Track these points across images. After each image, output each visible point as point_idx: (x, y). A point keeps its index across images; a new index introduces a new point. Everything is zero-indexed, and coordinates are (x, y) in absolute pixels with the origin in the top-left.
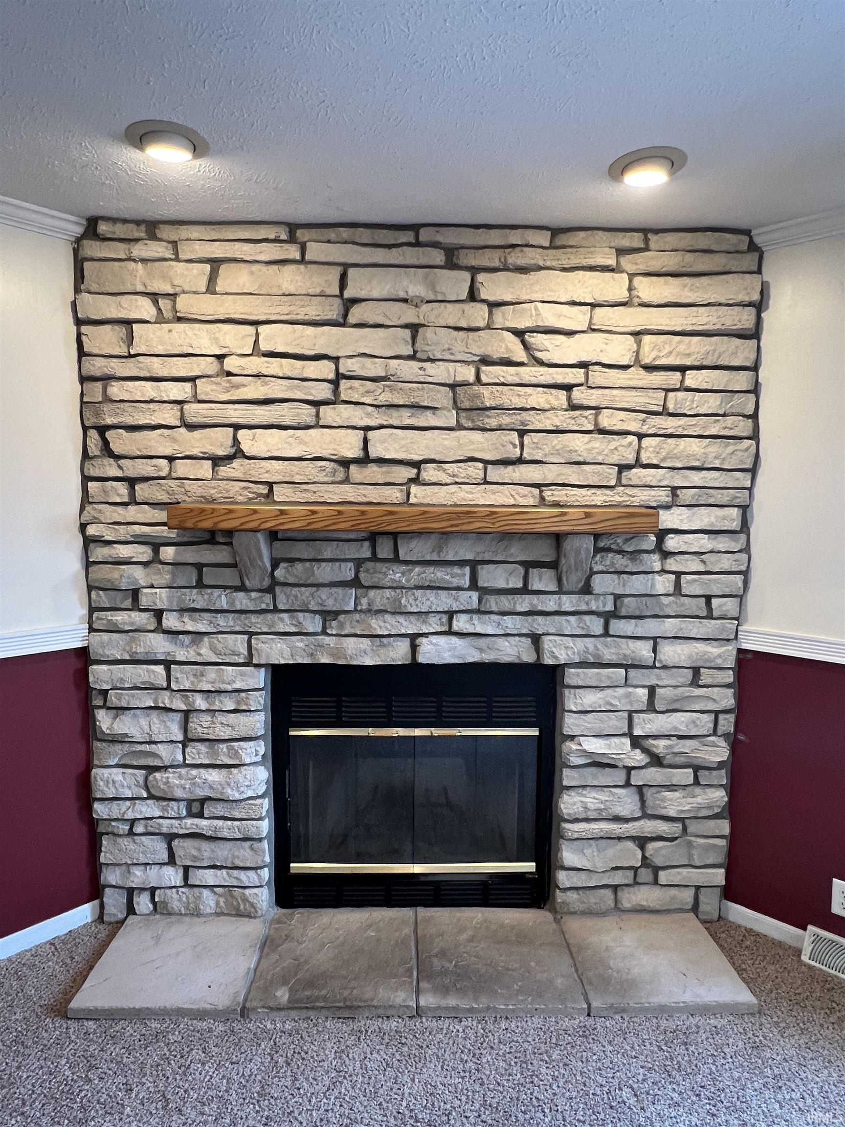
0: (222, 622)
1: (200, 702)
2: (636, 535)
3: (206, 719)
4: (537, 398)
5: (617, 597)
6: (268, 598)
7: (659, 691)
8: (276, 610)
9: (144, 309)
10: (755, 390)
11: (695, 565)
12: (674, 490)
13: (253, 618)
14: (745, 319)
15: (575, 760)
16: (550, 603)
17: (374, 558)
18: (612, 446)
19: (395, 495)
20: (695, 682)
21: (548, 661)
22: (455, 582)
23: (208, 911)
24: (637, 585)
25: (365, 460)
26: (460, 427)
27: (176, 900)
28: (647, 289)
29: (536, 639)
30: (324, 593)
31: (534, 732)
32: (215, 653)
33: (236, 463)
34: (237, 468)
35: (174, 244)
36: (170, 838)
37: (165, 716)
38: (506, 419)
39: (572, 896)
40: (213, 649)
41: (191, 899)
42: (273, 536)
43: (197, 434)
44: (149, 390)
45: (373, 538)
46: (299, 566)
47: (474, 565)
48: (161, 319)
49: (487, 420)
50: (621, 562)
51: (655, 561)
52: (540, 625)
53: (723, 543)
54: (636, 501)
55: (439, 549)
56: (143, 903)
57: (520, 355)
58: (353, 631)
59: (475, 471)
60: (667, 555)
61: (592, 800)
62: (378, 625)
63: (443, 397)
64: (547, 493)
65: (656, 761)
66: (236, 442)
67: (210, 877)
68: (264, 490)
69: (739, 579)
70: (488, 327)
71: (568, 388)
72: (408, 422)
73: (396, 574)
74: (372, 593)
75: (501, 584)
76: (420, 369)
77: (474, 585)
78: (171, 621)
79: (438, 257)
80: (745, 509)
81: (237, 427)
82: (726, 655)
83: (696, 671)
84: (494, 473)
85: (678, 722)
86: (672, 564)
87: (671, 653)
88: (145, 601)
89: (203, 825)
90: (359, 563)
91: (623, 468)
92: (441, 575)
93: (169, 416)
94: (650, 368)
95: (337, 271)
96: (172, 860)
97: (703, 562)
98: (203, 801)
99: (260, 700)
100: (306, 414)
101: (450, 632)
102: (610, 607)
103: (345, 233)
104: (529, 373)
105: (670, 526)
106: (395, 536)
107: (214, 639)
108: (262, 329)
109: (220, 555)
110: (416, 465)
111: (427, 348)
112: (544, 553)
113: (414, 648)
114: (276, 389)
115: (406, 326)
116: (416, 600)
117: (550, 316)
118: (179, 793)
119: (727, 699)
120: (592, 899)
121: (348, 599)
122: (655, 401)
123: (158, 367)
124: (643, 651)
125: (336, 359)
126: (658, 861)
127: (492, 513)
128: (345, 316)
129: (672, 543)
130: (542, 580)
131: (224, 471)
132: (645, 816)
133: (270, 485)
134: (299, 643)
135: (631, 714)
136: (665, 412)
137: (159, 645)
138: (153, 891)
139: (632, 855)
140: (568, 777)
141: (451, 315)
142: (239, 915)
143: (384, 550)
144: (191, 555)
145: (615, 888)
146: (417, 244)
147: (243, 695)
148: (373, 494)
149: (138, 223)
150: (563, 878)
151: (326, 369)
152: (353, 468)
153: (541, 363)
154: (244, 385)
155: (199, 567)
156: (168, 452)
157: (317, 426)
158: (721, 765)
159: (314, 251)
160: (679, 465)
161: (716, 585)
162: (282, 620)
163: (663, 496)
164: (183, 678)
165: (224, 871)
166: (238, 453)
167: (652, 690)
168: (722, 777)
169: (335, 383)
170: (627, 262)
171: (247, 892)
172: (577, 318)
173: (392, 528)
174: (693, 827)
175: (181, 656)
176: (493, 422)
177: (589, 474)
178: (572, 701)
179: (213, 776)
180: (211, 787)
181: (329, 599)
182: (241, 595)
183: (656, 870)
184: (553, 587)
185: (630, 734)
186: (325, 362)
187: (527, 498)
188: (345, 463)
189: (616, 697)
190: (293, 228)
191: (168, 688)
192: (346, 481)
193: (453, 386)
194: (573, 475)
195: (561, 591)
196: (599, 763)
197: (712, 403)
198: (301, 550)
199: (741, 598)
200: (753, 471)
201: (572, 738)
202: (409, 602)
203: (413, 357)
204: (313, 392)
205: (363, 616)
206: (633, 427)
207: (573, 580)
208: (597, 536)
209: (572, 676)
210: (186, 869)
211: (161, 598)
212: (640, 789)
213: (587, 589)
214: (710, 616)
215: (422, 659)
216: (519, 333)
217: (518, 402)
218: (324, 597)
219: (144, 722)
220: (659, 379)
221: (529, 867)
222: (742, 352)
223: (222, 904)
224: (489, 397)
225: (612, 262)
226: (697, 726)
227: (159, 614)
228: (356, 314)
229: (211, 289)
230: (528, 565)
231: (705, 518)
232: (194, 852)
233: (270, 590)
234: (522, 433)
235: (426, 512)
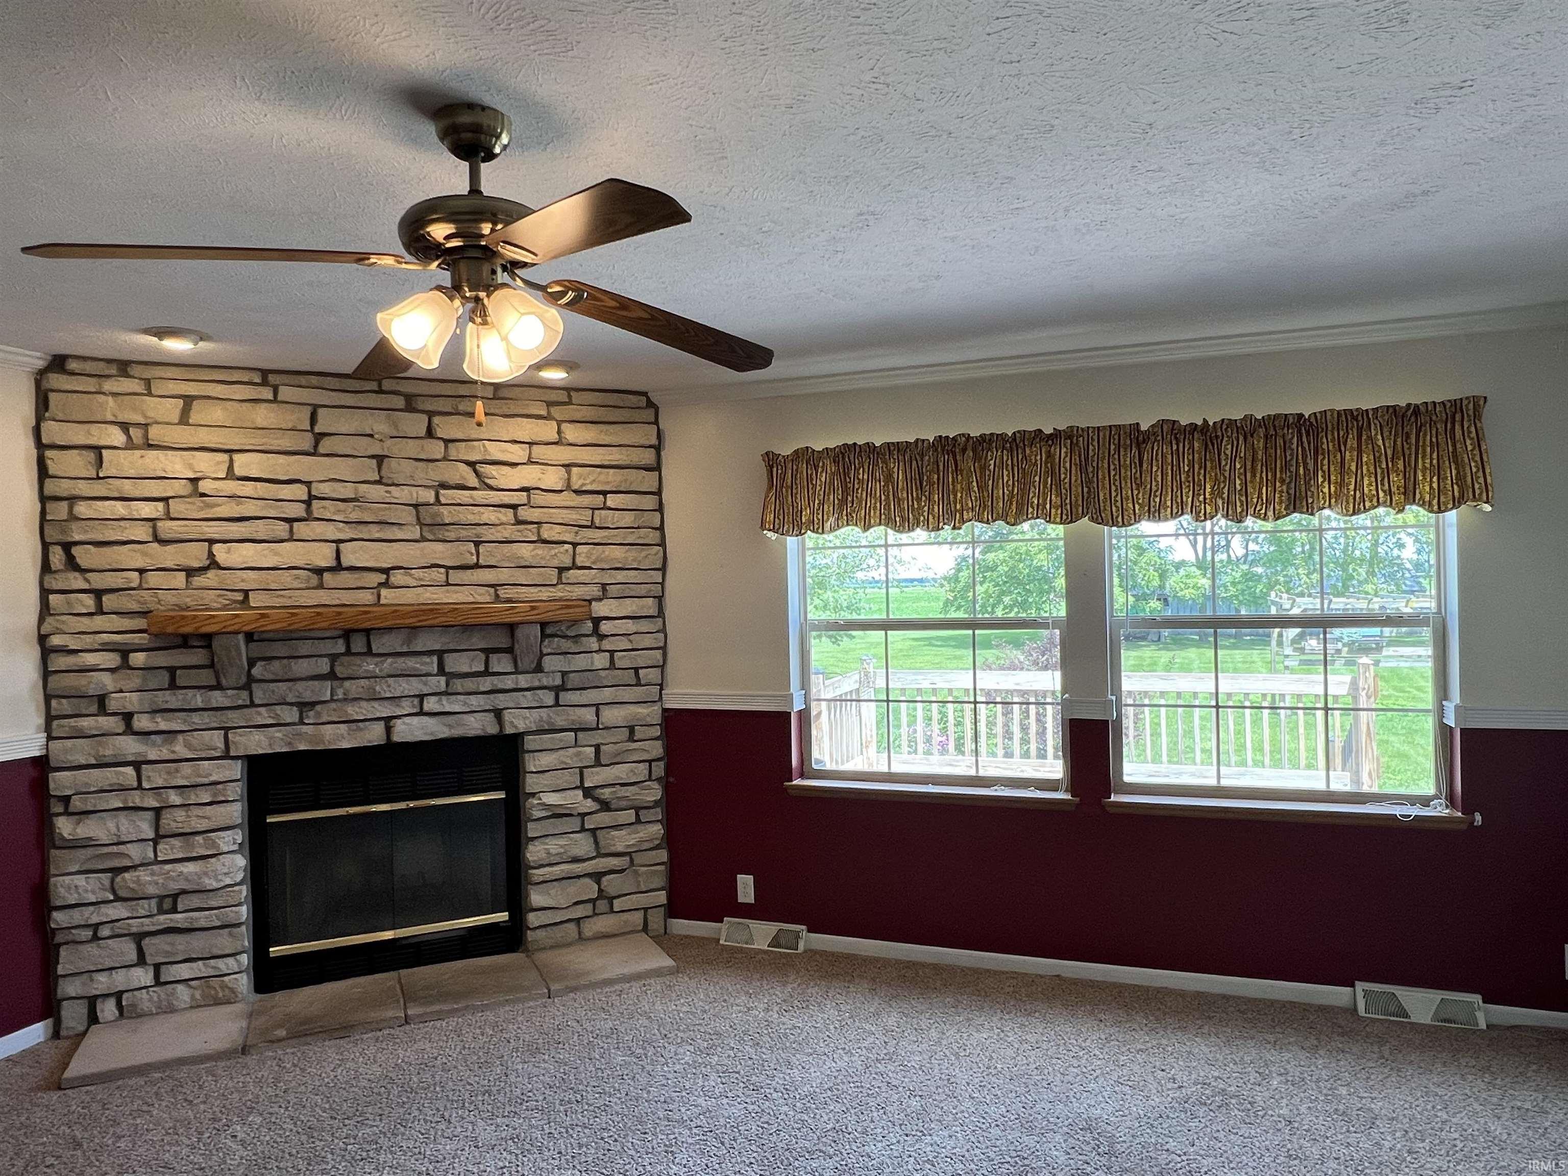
0: (197, 719)
1: (175, 798)
2: (575, 622)
3: (180, 814)
4: (489, 515)
5: (564, 674)
6: (245, 694)
7: (603, 748)
8: (252, 705)
9: (117, 437)
10: (660, 509)
11: (624, 644)
12: (604, 586)
13: (230, 714)
14: (648, 457)
15: (537, 814)
16: (508, 682)
17: (348, 652)
18: (553, 552)
19: (367, 597)
20: (631, 739)
21: (509, 730)
22: (424, 669)
23: (183, 1006)
24: (580, 662)
25: (338, 567)
26: (423, 539)
27: (145, 1000)
28: (572, 433)
29: (498, 714)
30: (300, 686)
31: (501, 795)
32: (190, 750)
33: (211, 574)
34: (211, 578)
35: (148, 382)
36: (139, 938)
37: (135, 816)
38: (463, 533)
39: (541, 934)
40: (188, 746)
41: (163, 996)
42: (250, 637)
43: (170, 548)
44: (120, 509)
45: (347, 634)
46: (276, 664)
47: (440, 654)
48: (130, 445)
49: (447, 534)
50: (566, 645)
51: (593, 643)
52: (501, 701)
53: (644, 626)
54: (574, 595)
55: (409, 642)
56: (108, 1010)
57: (473, 481)
58: (330, 719)
59: (438, 575)
60: (602, 637)
61: (554, 846)
62: (354, 711)
63: (408, 516)
64: (502, 592)
65: (605, 806)
66: (211, 555)
67: (184, 971)
68: (239, 597)
69: (658, 654)
70: (445, 459)
71: (514, 507)
72: (377, 536)
73: (370, 666)
74: (347, 684)
75: (465, 669)
76: (386, 492)
77: (441, 671)
78: (142, 722)
79: (400, 402)
80: (660, 599)
81: (212, 542)
82: (652, 713)
83: (631, 729)
84: (455, 577)
85: (620, 772)
86: (607, 644)
87: (610, 715)
88: (113, 704)
89: (179, 919)
90: (334, 658)
91: (561, 570)
92: (411, 663)
93: (141, 532)
94: (578, 492)
95: (307, 411)
96: (141, 961)
97: (631, 641)
98: (175, 897)
99: (236, 791)
100: (281, 529)
101: (421, 713)
102: (558, 682)
103: (314, 380)
104: (481, 496)
105: (602, 614)
106: (367, 632)
107: (188, 736)
108: (236, 457)
109: (197, 657)
110: (386, 571)
111: (392, 475)
112: (502, 641)
113: (389, 730)
114: (250, 509)
115: (372, 457)
116: (389, 686)
117: (496, 451)
118: (151, 890)
119: (656, 749)
120: (558, 933)
121: (325, 690)
122: (584, 517)
123: (128, 488)
124: (588, 716)
125: (308, 484)
126: (612, 892)
127: (454, 609)
128: (316, 446)
129: (605, 627)
130: (501, 663)
131: (198, 581)
132: (600, 855)
133: (246, 593)
134: (277, 733)
135: (581, 769)
136: (592, 526)
137: (130, 746)
138: (119, 995)
139: (591, 890)
140: (532, 830)
141: (411, 448)
142: (218, 1002)
143: (358, 644)
144: (163, 659)
145: (578, 921)
146: (380, 391)
147: (220, 786)
148: (347, 598)
149: (109, 361)
150: (533, 919)
151: (300, 492)
152: (326, 575)
153: (491, 488)
154: (219, 505)
155: (172, 670)
156: (139, 564)
157: (291, 539)
158: (657, 803)
159: (285, 393)
160: (606, 567)
161: (642, 659)
162: (259, 714)
163: (595, 591)
164: (155, 777)
165: (200, 963)
166: (213, 564)
167: (597, 748)
168: (658, 814)
169: (308, 503)
170: (555, 411)
171: (226, 979)
172: (518, 453)
173: (367, 625)
174: (638, 859)
175: (153, 755)
176: (452, 535)
177: (533, 576)
178: (532, 763)
179: (190, 868)
180: (187, 880)
181: (308, 691)
182: (217, 693)
183: (611, 899)
184: (510, 669)
185: (581, 786)
186: (299, 485)
187: (484, 596)
188: (319, 571)
189: (567, 757)
190: (265, 373)
191: (140, 787)
192: (321, 586)
193: (416, 506)
194: (521, 577)
195: (517, 672)
196: (558, 814)
197: (628, 519)
198: (280, 649)
199: (662, 667)
200: (663, 569)
201: (533, 795)
202: (383, 689)
203: (379, 482)
204: (287, 511)
205: (339, 704)
206: (568, 537)
207: (527, 662)
208: (543, 625)
209: (530, 742)
210: (157, 967)
211: (132, 701)
212: (593, 831)
213: (539, 669)
214: (639, 684)
215: (396, 738)
216: (471, 464)
217: (472, 519)
218: (301, 690)
219: (111, 825)
220: (586, 500)
221: (503, 916)
222: (648, 481)
223: (198, 997)
224: (447, 514)
225: (543, 412)
226: (635, 774)
227: (128, 717)
228: (326, 446)
229: (184, 420)
230: (488, 652)
231: (630, 607)
232: (168, 948)
233: (247, 686)
234: (477, 544)
235: (396, 610)
